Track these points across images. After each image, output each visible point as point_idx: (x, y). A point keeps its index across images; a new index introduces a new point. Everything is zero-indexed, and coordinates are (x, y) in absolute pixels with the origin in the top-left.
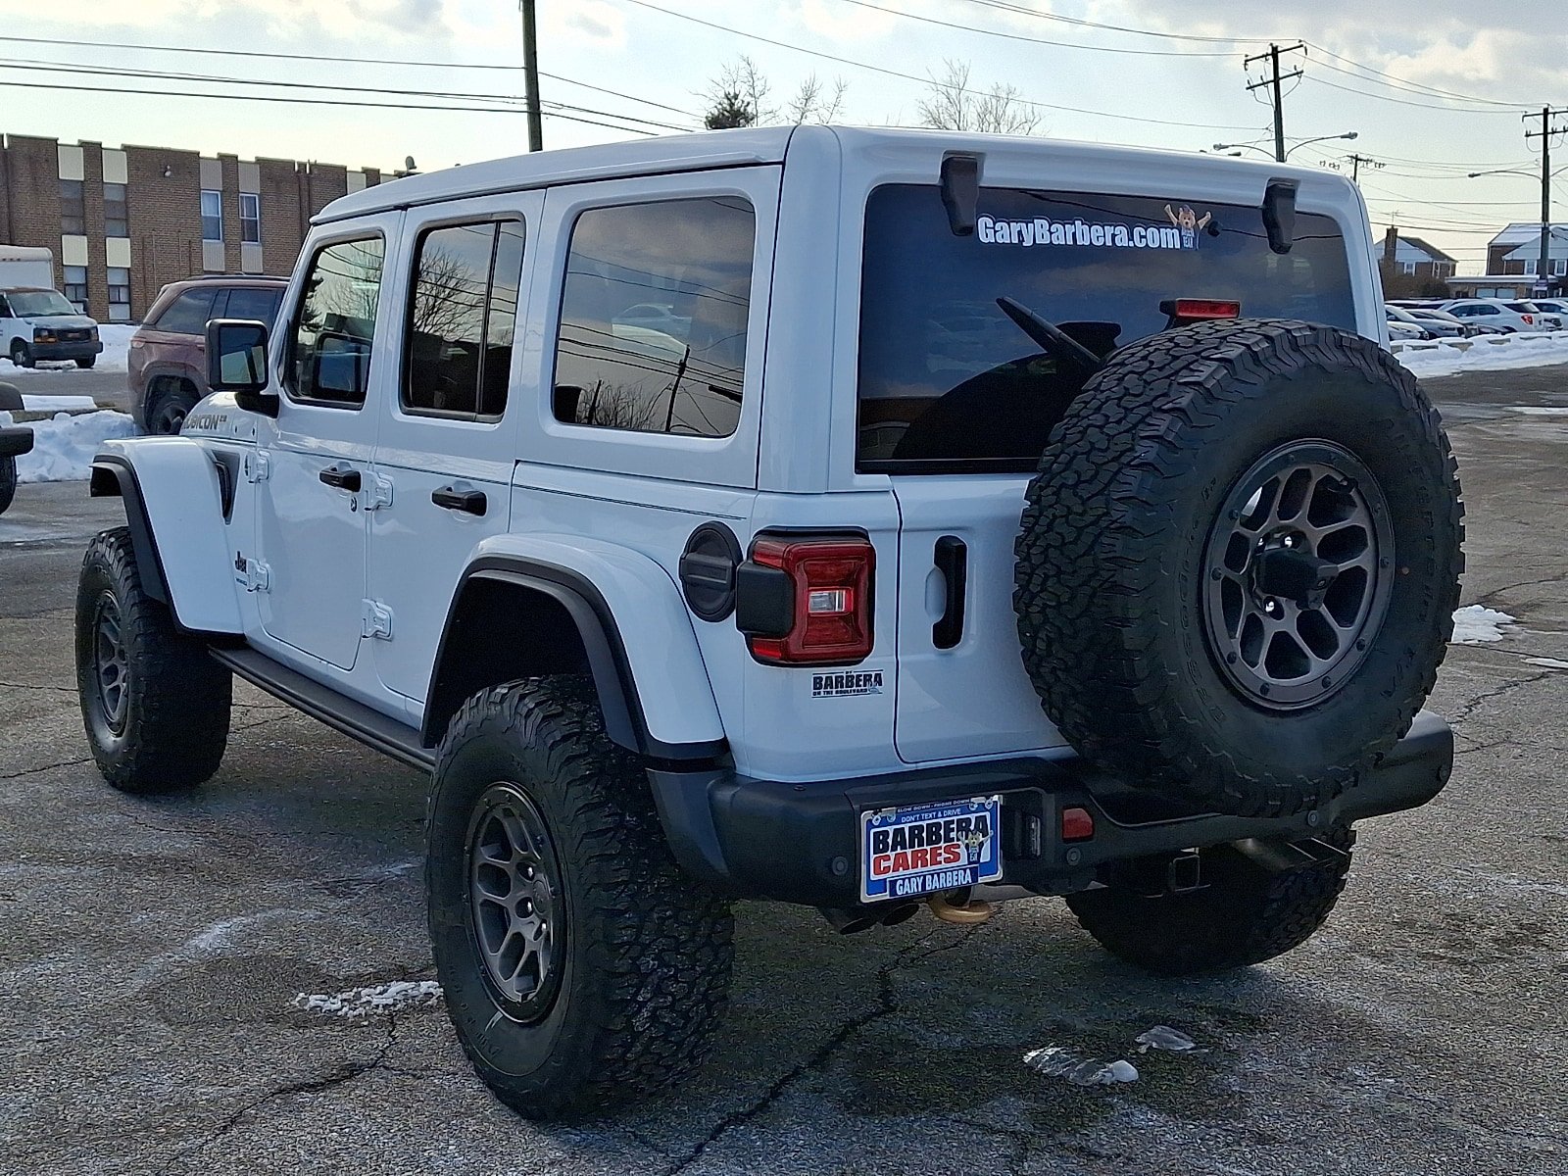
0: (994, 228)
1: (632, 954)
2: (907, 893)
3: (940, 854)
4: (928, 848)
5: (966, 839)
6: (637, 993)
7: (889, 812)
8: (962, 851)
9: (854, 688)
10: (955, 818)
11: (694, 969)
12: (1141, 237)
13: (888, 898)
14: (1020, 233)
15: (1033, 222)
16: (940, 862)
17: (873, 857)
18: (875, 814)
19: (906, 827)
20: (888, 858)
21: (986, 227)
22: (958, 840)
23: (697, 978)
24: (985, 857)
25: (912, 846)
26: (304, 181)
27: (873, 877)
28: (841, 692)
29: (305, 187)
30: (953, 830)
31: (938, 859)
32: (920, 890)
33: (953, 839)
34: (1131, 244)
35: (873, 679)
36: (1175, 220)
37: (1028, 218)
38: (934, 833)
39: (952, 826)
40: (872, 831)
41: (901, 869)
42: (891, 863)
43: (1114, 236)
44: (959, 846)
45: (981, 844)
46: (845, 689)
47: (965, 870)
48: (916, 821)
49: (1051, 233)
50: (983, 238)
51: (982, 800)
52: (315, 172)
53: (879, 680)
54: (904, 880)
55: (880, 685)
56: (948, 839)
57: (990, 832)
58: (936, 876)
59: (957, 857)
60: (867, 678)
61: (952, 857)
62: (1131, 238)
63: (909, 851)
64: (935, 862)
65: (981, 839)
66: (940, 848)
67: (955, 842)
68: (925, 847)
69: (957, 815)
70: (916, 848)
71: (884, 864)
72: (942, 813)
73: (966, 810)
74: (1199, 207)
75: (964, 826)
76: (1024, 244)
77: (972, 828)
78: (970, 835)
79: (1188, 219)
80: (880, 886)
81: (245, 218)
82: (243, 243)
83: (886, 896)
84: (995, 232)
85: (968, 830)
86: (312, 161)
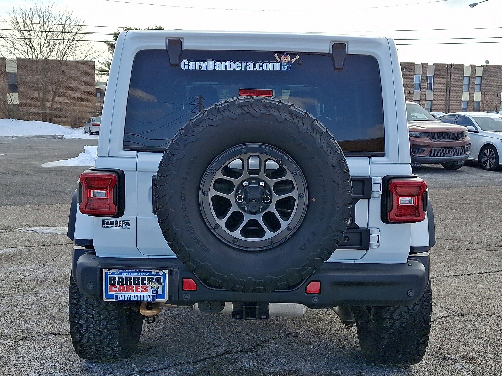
0: (188, 64)
1: (76, 307)
2: (123, 300)
3: (139, 289)
4: (134, 286)
5: (151, 284)
6: (79, 321)
7: (116, 271)
8: (150, 289)
9: (118, 226)
10: (146, 276)
11: (100, 317)
12: (260, 66)
13: (114, 301)
14: (200, 66)
15: (207, 62)
16: (139, 292)
17: (109, 285)
18: (109, 270)
19: (124, 277)
20: (116, 287)
21: (185, 64)
22: (147, 284)
23: (102, 320)
24: (160, 292)
25: (127, 284)
26: (449, 70)
27: (109, 292)
28: (113, 227)
29: (449, 72)
30: (145, 280)
31: (139, 290)
32: (129, 300)
33: (145, 284)
34: (255, 69)
35: (126, 223)
36: (279, 59)
37: (205, 60)
38: (137, 281)
39: (145, 279)
40: (109, 276)
41: (121, 291)
42: (117, 289)
43: (246, 66)
44: (148, 287)
45: (158, 288)
46: (114, 226)
47: (149, 296)
48: (128, 275)
49: (215, 66)
50: (183, 68)
51: (158, 271)
52: (453, 67)
53: (128, 224)
54: (121, 295)
55: (129, 226)
56: (143, 283)
57: (162, 284)
58: (136, 296)
59: (147, 291)
60: (124, 223)
61: (145, 290)
62: (254, 66)
63: (125, 286)
64: (137, 291)
65: (158, 286)
66: (139, 286)
67: (146, 285)
68: (132, 285)
69: (147, 275)
70: (129, 285)
71: (114, 289)
72: (140, 274)
73: (151, 274)
74: (292, 54)
75: (150, 280)
76: (202, 70)
77: (154, 281)
78: (153, 283)
79: (286, 59)
80: (111, 296)
81: (428, 83)
82: (427, 91)
83: (114, 300)
84: (189, 66)
85: (152, 282)
86: (453, 63)
